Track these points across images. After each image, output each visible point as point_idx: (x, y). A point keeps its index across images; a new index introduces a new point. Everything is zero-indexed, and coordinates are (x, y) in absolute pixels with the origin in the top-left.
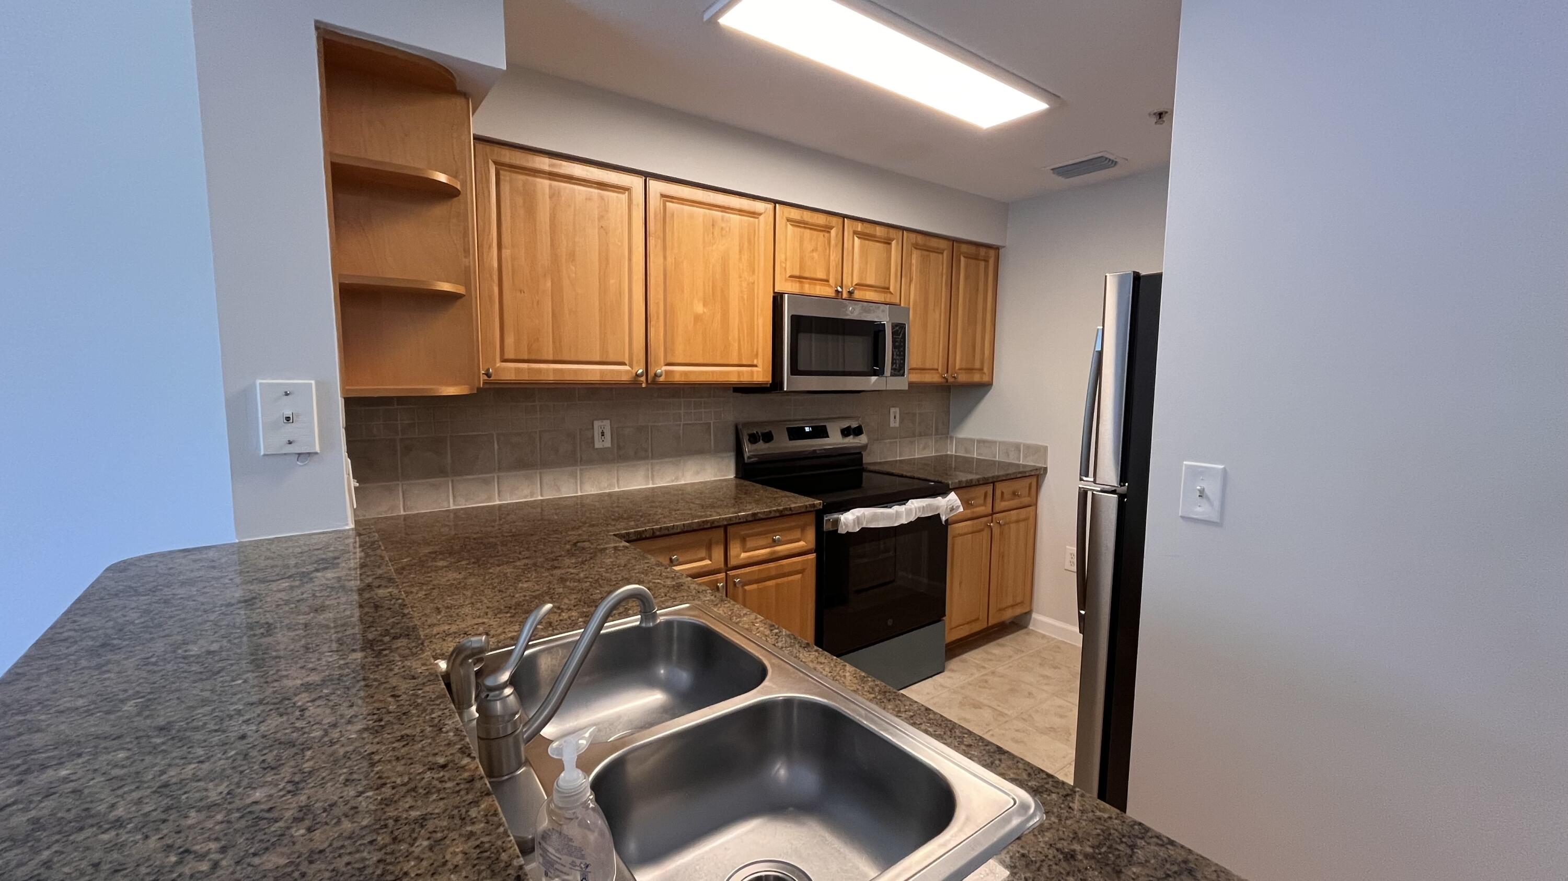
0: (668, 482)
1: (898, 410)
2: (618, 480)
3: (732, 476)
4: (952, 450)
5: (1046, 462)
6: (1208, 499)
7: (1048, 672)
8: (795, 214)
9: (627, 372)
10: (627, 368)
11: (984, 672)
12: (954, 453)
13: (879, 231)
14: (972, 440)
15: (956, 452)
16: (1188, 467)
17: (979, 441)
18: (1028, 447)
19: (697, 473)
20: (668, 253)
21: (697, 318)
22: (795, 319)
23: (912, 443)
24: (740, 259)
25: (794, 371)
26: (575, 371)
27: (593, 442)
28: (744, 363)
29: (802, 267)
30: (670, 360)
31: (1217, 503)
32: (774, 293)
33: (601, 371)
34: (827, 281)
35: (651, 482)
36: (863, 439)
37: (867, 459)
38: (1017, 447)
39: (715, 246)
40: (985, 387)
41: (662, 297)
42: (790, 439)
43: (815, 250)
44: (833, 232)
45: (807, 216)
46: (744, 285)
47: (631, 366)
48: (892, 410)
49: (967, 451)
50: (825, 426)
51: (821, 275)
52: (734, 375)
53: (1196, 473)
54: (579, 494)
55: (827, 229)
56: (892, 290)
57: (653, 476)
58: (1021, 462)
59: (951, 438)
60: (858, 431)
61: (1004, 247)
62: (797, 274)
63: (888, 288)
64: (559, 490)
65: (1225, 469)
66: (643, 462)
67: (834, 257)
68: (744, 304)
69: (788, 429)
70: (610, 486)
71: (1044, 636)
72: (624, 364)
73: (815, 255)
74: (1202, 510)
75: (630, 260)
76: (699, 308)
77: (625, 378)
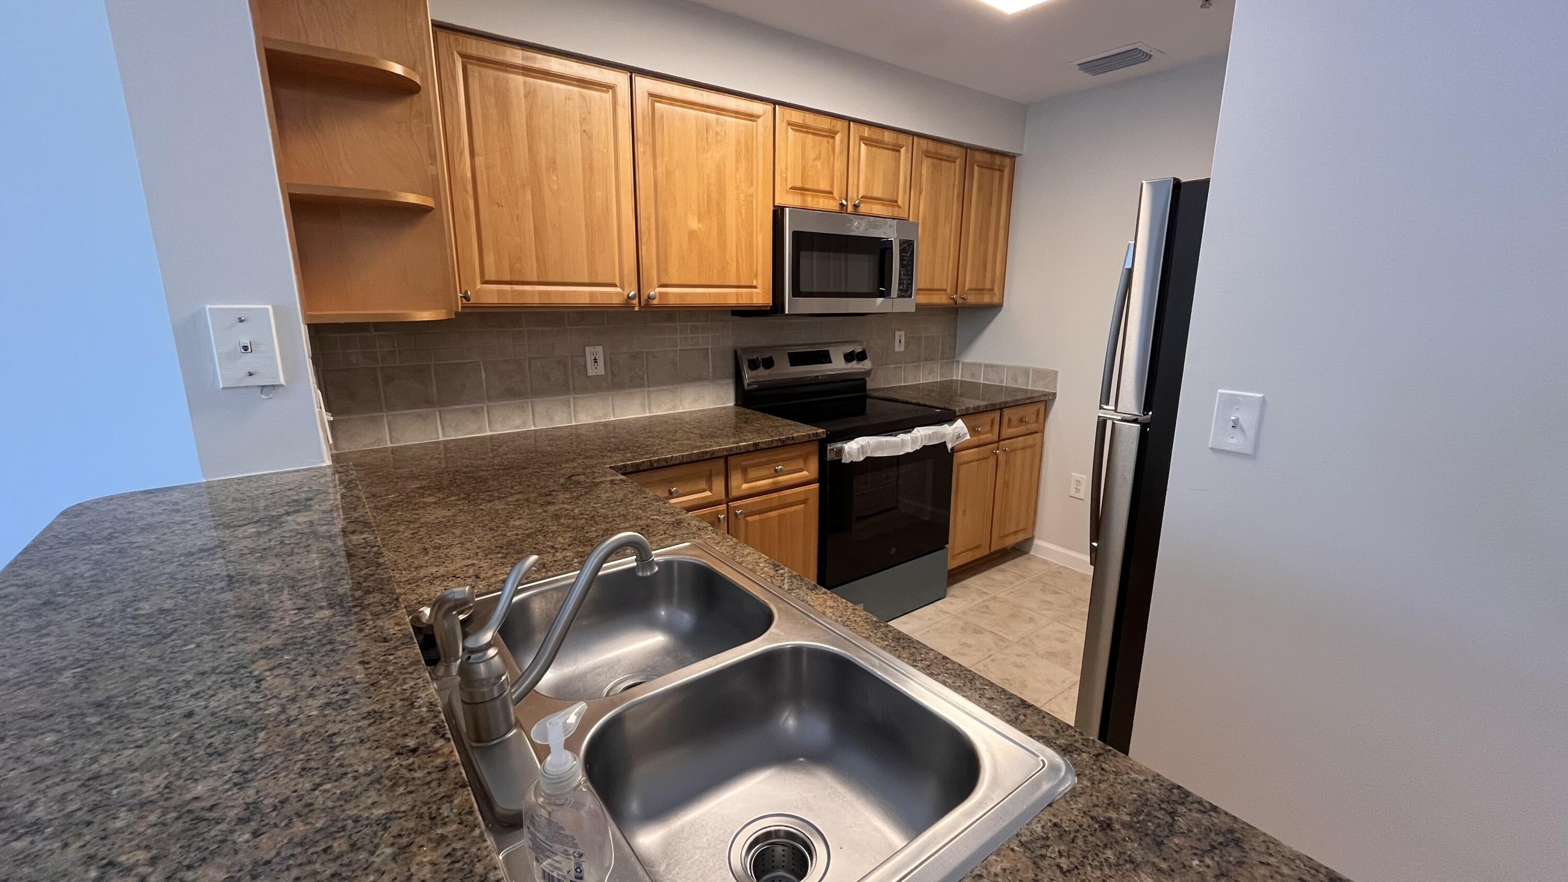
0: (666, 411)
1: (903, 333)
2: (613, 408)
3: (732, 404)
4: (958, 375)
5: (1055, 388)
6: (1243, 430)
7: (1049, 597)
8: (796, 116)
9: (617, 294)
10: (618, 290)
11: (986, 597)
12: (959, 378)
13: (888, 137)
14: (980, 365)
15: (962, 377)
16: (1221, 394)
17: (986, 366)
18: (1037, 372)
19: (696, 401)
20: (659, 161)
21: (692, 234)
22: (796, 235)
23: (917, 367)
24: (737, 169)
25: (796, 292)
26: (563, 293)
27: (586, 370)
28: (743, 284)
29: (803, 178)
30: (664, 281)
31: (1251, 433)
32: (774, 206)
33: (591, 294)
34: (832, 193)
35: (647, 410)
36: (867, 365)
37: (870, 385)
38: (1026, 372)
39: (710, 153)
40: (995, 308)
41: (653, 211)
42: (792, 365)
43: (818, 158)
44: (838, 137)
45: (810, 119)
46: (742, 197)
47: (622, 288)
48: (897, 333)
49: (973, 375)
50: (828, 351)
51: (824, 186)
52: (733, 297)
53: (1231, 402)
54: (574, 423)
55: (831, 134)
56: (900, 203)
57: (650, 405)
58: (1030, 388)
59: (958, 362)
60: (862, 356)
61: (1020, 155)
62: (799, 185)
63: (896, 202)
64: (552, 419)
65: (1263, 397)
66: (639, 390)
67: (839, 165)
68: (742, 219)
69: (789, 354)
70: (605, 415)
71: (1045, 562)
72: (615, 285)
73: (818, 163)
74: (1234, 442)
75: (617, 168)
76: (694, 224)
77: (616, 301)
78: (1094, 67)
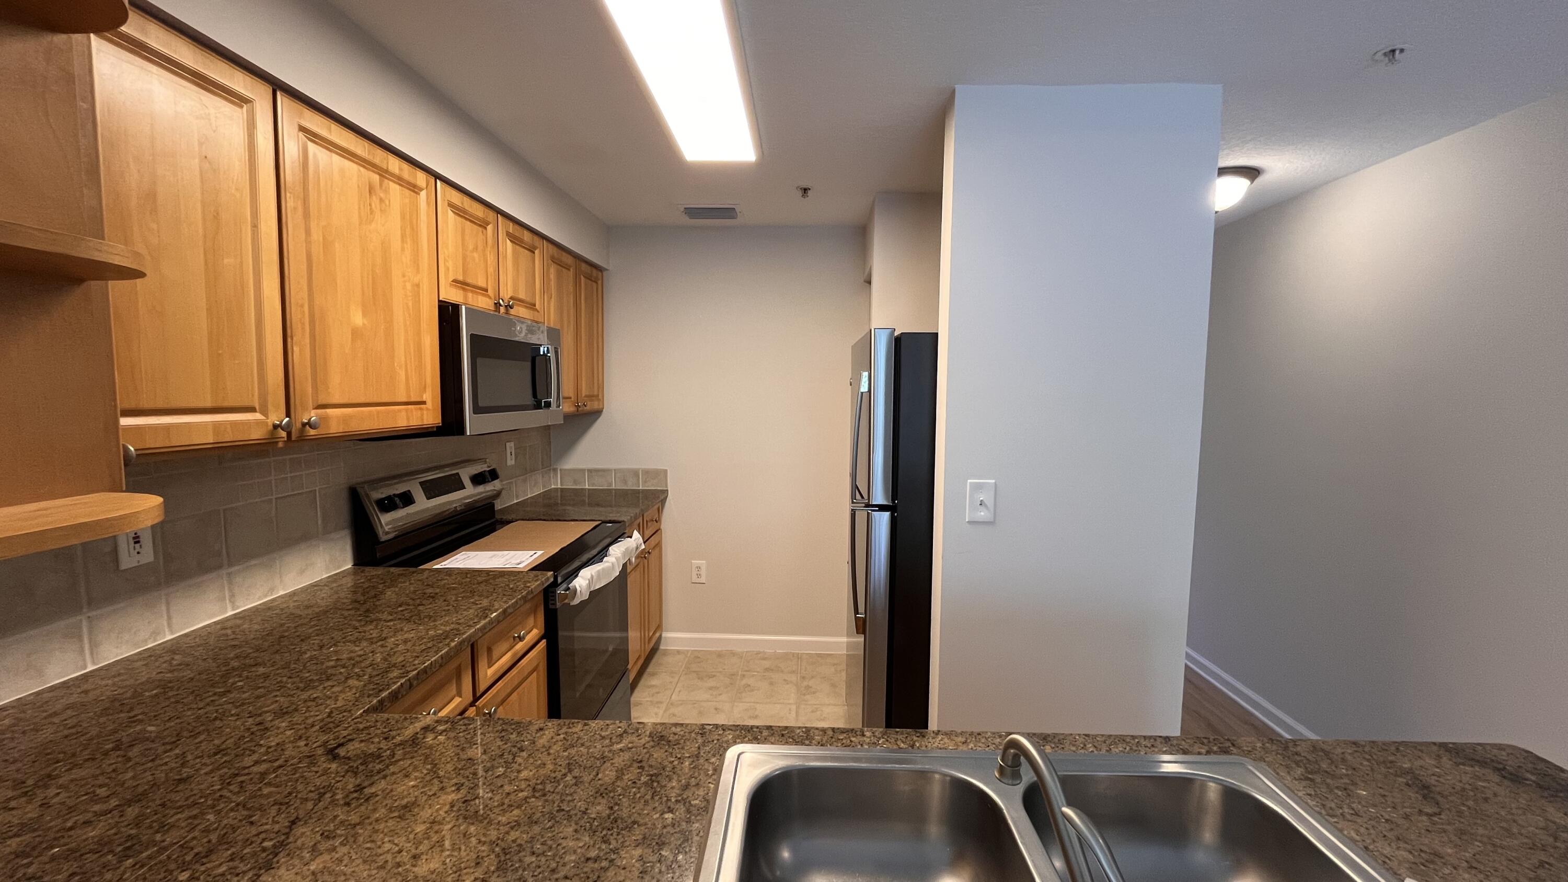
0: (259, 599)
1: (512, 444)
2: (169, 618)
3: (349, 566)
4: (556, 483)
5: (667, 486)
6: (986, 506)
8: (456, 197)
9: (258, 423)
10: (258, 416)
12: (559, 486)
13: (527, 236)
14: (583, 471)
15: (561, 485)
16: (970, 483)
17: (590, 471)
18: (647, 472)
19: (302, 572)
20: (313, 225)
21: (356, 333)
22: (475, 339)
23: (525, 481)
24: (403, 249)
25: (477, 410)
26: (167, 428)
27: (116, 561)
28: (413, 400)
29: (465, 272)
30: (323, 400)
31: (992, 509)
32: (439, 301)
33: (216, 426)
34: (486, 290)
35: (229, 606)
36: (495, 485)
37: (499, 505)
38: (635, 473)
39: (373, 225)
40: (597, 413)
41: (306, 296)
42: (428, 498)
43: (476, 249)
44: (490, 228)
45: (467, 204)
46: (409, 286)
47: (265, 412)
48: (508, 444)
49: (575, 482)
50: (458, 474)
51: (481, 283)
52: (404, 419)
53: (978, 487)
54: (90, 668)
55: (483, 225)
56: (537, 307)
57: (232, 596)
58: (641, 488)
59: (555, 470)
60: (493, 475)
61: (607, 270)
62: (461, 278)
63: (535, 305)
65: (995, 483)
66: (214, 575)
67: (491, 258)
68: (410, 315)
69: (422, 484)
70: (156, 634)
72: (252, 410)
73: (475, 255)
74: (982, 514)
75: (255, 226)
76: (358, 319)
77: (257, 435)
78: (692, 212)
